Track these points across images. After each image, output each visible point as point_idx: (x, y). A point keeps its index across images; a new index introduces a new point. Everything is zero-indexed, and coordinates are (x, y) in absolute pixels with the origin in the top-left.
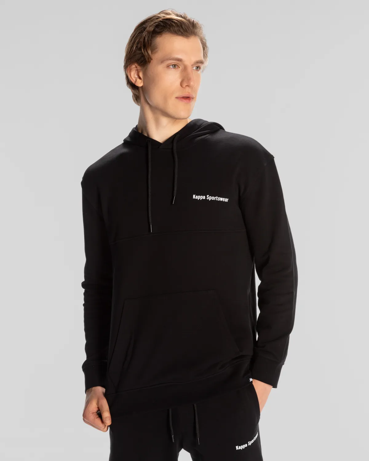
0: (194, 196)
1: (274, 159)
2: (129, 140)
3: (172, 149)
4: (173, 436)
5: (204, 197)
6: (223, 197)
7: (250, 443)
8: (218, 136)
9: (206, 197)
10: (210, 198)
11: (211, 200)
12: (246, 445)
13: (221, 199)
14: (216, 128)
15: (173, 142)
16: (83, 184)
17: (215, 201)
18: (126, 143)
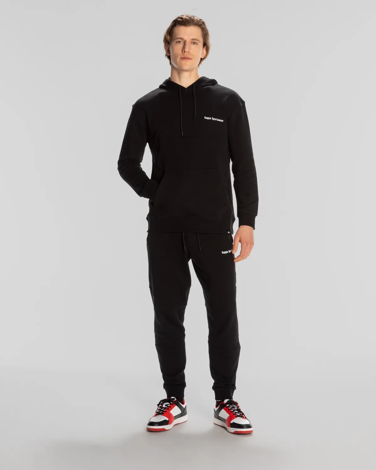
0: (205, 117)
1: (245, 104)
2: (164, 85)
3: (193, 91)
5: (210, 118)
6: (220, 119)
9: (211, 118)
10: (213, 119)
14: (214, 82)
15: (192, 88)
17: (216, 121)
18: (161, 87)
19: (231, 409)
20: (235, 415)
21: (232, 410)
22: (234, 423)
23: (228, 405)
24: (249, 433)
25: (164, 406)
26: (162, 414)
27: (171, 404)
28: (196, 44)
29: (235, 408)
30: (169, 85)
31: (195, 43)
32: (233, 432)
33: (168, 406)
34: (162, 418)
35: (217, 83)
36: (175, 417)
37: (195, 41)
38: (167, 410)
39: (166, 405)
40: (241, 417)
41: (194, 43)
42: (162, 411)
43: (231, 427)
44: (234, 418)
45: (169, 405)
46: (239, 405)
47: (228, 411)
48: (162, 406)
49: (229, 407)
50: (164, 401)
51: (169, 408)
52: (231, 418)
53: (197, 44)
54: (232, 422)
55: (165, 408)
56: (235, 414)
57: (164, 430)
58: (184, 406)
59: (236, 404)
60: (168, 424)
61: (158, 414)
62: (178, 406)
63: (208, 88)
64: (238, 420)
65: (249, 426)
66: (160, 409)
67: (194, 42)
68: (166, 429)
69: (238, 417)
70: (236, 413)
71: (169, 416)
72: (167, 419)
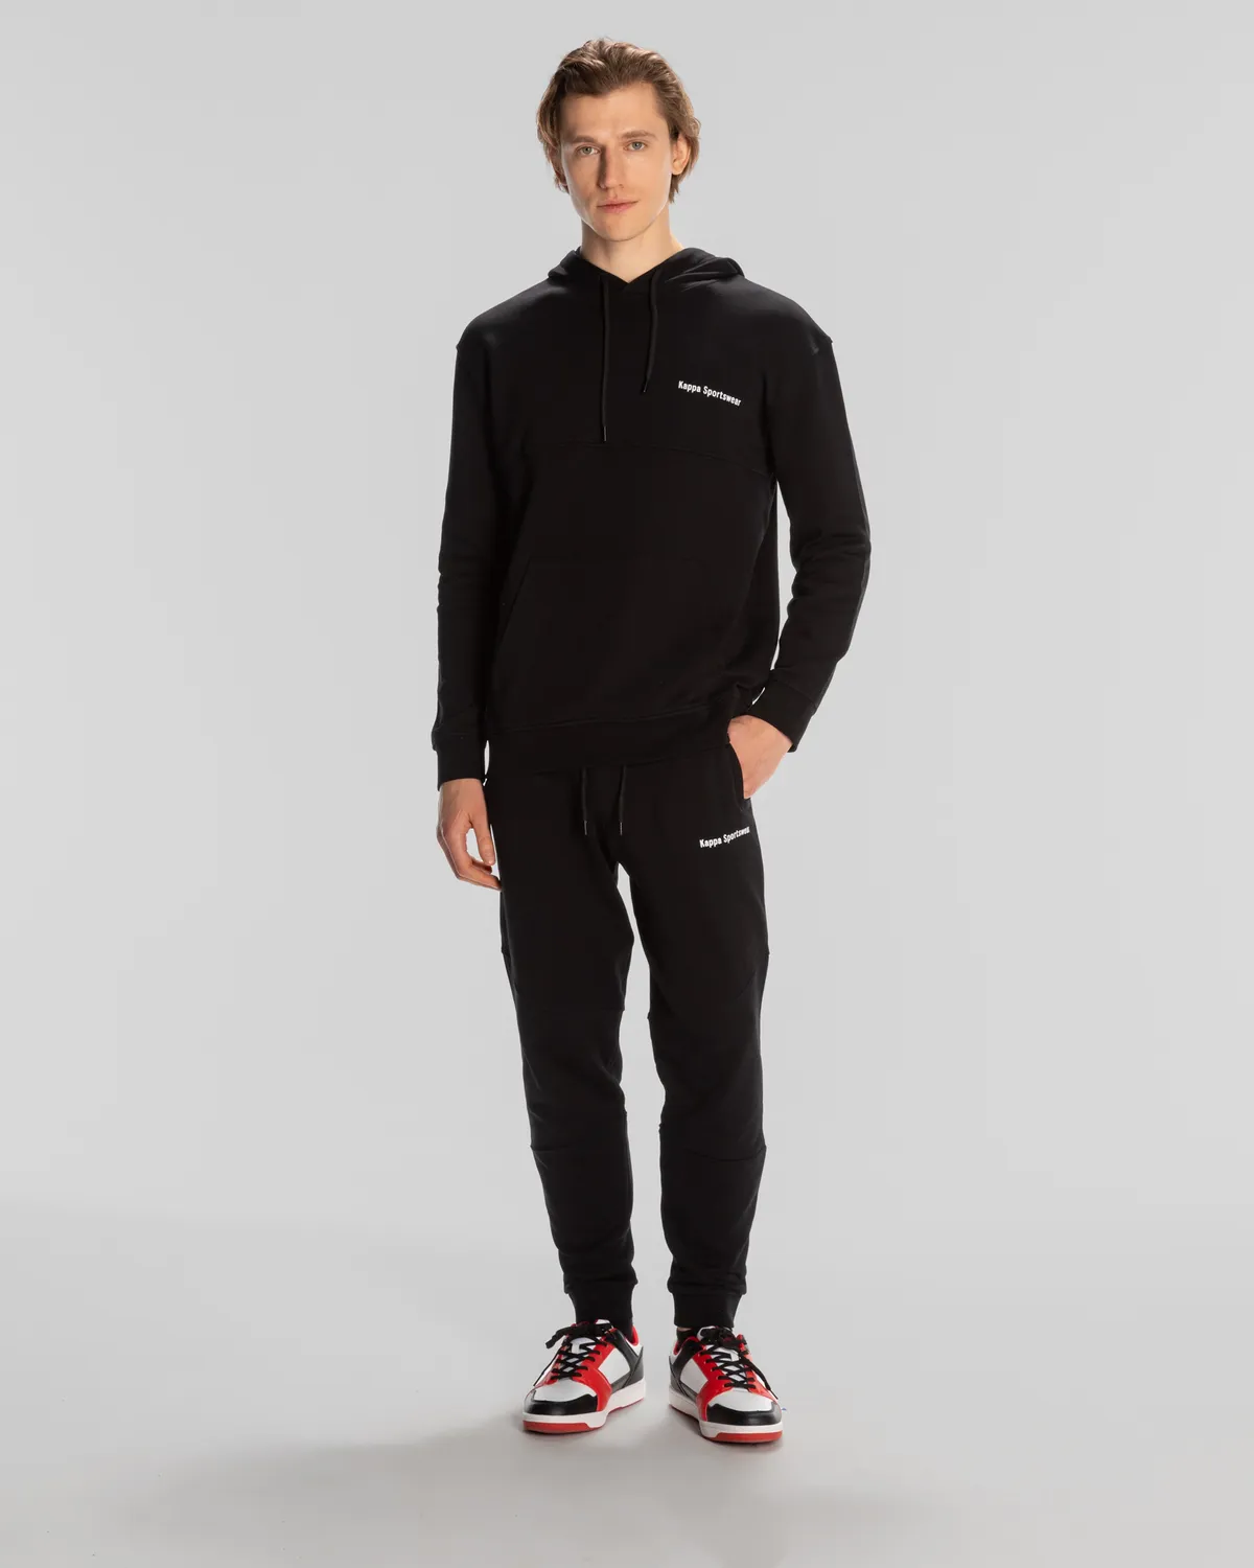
0: (681, 383)
2: (563, 272)
3: (649, 294)
4: (585, 822)
5: (699, 389)
6: (732, 396)
7: (728, 838)
8: (733, 285)
9: (702, 389)
10: (709, 392)
11: (711, 396)
12: (720, 841)
13: (729, 399)
14: (728, 269)
15: (650, 280)
16: (459, 347)
17: (718, 400)
18: (554, 277)
19: (717, 1360)
20: (727, 1382)
21: (719, 1365)
22: (717, 1407)
23: (708, 1347)
24: (769, 1441)
25: (575, 1350)
26: (572, 1375)
27: (597, 1343)
28: (643, 146)
29: (729, 1356)
30: (578, 273)
31: (640, 143)
32: (713, 1434)
33: (589, 1351)
34: (578, 1390)
35: (740, 272)
36: (613, 1385)
37: (639, 139)
38: (589, 1364)
39: (582, 1347)
40: (746, 1387)
41: (637, 145)
42: (573, 1365)
43: (710, 1421)
44: (720, 1392)
45: (592, 1347)
46: (750, 1346)
47: (707, 1366)
48: (570, 1349)
49: (711, 1351)
50: (571, 1333)
51: (593, 1355)
52: (712, 1389)
53: (646, 146)
54: (712, 1403)
55: (580, 1357)
56: (727, 1377)
57: (583, 1429)
58: (636, 1349)
59: (738, 1344)
60: (595, 1411)
61: (557, 1375)
62: (620, 1350)
63: (704, 287)
64: (734, 1399)
65: (766, 1418)
66: (563, 1358)
67: (635, 142)
68: (591, 1426)
69: (734, 1389)
70: (731, 1373)
71: (597, 1381)
72: (593, 1394)
